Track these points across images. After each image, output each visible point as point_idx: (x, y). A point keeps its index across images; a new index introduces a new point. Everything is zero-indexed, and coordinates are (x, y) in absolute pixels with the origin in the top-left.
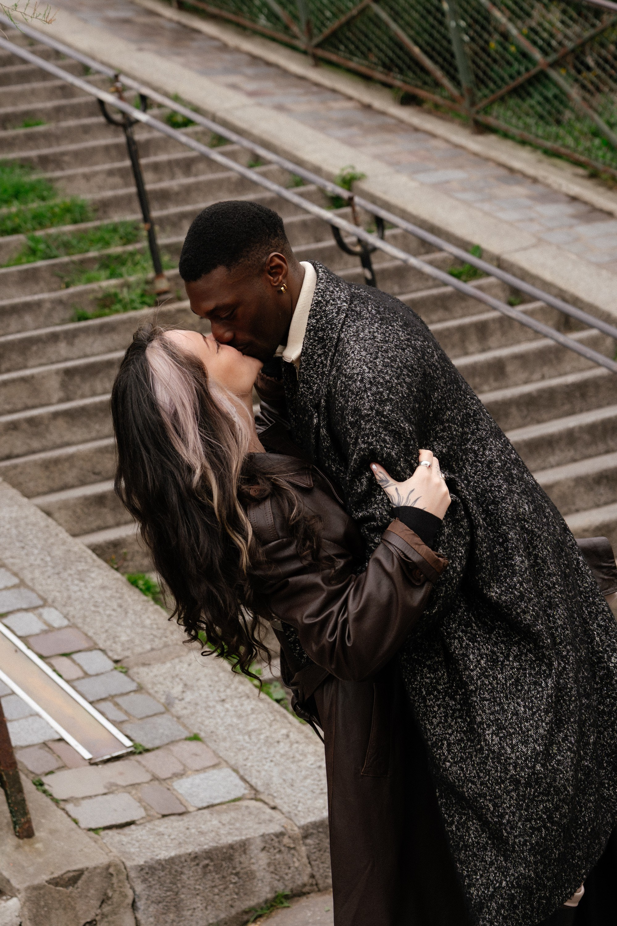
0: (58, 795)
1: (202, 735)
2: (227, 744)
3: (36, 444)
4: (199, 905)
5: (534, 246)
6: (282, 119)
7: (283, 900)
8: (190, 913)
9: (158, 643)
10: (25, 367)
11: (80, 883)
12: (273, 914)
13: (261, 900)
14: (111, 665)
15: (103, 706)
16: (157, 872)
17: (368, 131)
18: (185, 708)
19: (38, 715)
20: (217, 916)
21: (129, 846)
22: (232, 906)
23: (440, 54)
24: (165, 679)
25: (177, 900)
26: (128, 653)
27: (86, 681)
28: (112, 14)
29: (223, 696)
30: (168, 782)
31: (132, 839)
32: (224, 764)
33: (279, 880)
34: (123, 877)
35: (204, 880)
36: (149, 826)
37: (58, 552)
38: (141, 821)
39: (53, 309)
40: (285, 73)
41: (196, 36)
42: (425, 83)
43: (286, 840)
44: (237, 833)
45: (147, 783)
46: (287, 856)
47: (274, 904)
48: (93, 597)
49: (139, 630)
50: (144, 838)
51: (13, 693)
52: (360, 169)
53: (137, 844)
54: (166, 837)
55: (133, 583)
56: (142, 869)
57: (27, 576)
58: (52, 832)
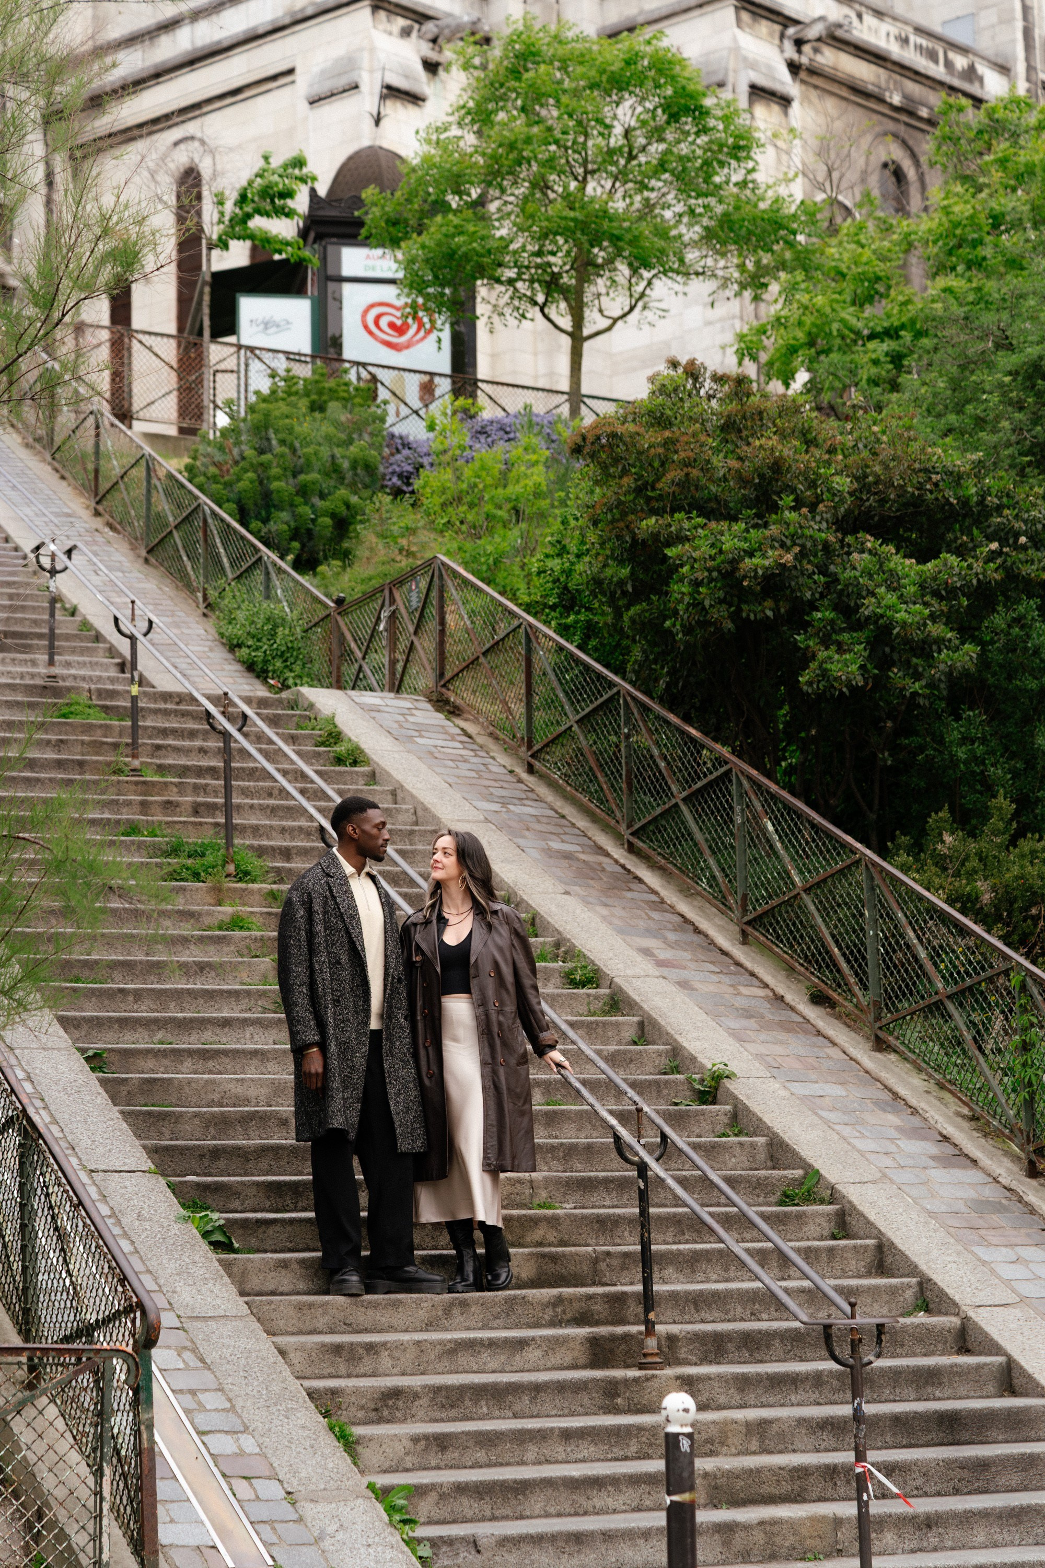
3: (302, 1285)
5: (873, 1182)
6: (680, 997)
9: (332, 1485)
14: (283, 1494)
15: (260, 1527)
17: (766, 1026)
18: (333, 1545)
19: (202, 1523)
23: (856, 960)
24: (325, 1517)
26: (302, 1488)
27: (256, 1504)
28: (556, 845)
29: (370, 1541)
37: (275, 1388)
40: (711, 943)
41: (635, 886)
42: (839, 986)
48: (291, 1433)
49: (320, 1471)
51: (188, 1500)
52: (733, 1067)
55: (331, 1429)
57: (239, 1403)
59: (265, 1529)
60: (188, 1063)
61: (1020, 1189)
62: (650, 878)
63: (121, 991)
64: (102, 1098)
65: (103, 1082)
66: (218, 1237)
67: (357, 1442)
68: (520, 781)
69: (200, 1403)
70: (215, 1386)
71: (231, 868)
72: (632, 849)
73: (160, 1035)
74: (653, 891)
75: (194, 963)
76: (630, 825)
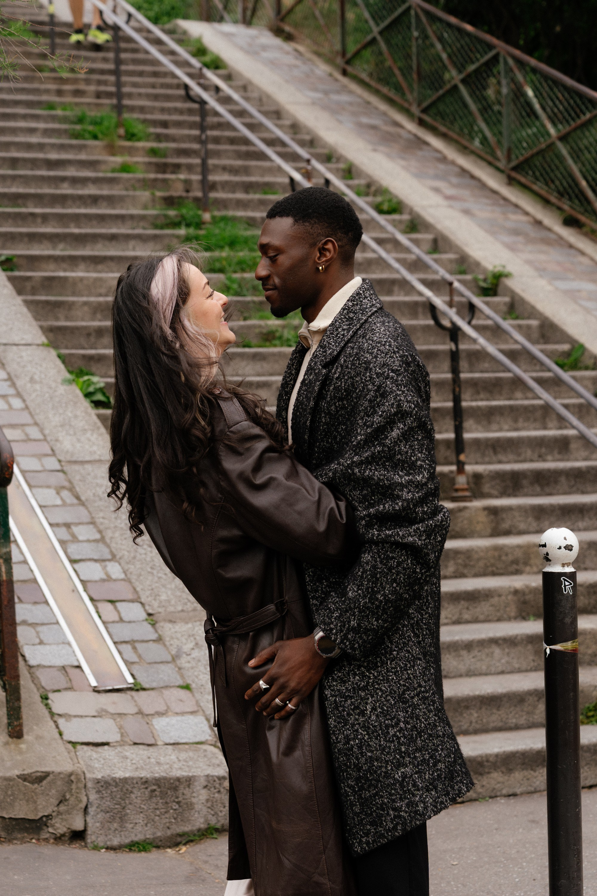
0: (55, 710)
1: (193, 686)
4: (141, 821)
6: (465, 220)
7: (213, 832)
8: (131, 826)
9: (189, 607)
11: (44, 783)
12: (202, 841)
13: (194, 828)
14: (144, 616)
15: (123, 647)
16: (110, 787)
17: (530, 241)
18: (189, 662)
19: (69, 644)
20: (154, 833)
21: (96, 761)
22: (168, 828)
24: (182, 636)
25: (123, 813)
26: (160, 610)
27: (119, 625)
28: (365, 120)
30: (150, 717)
31: (100, 757)
32: (201, 712)
33: (213, 815)
34: (81, 785)
35: (149, 802)
36: (119, 749)
38: (115, 744)
40: (483, 186)
41: (425, 147)
42: (586, 211)
44: (187, 769)
45: (132, 715)
46: (224, 797)
47: (205, 833)
48: (153, 561)
49: (179, 593)
50: (110, 758)
51: (57, 623)
52: (509, 268)
53: (102, 762)
54: (129, 760)
56: (98, 782)
57: (108, 534)
58: (38, 738)
59: (127, 649)
60: (82, 266)
62: (435, 142)
63: (33, 215)
64: (8, 289)
65: (11, 279)
66: (99, 397)
68: (336, 80)
69: (74, 536)
70: (88, 520)
71: (122, 131)
72: (421, 123)
73: (61, 246)
74: (437, 151)
75: (90, 196)
76: (419, 105)
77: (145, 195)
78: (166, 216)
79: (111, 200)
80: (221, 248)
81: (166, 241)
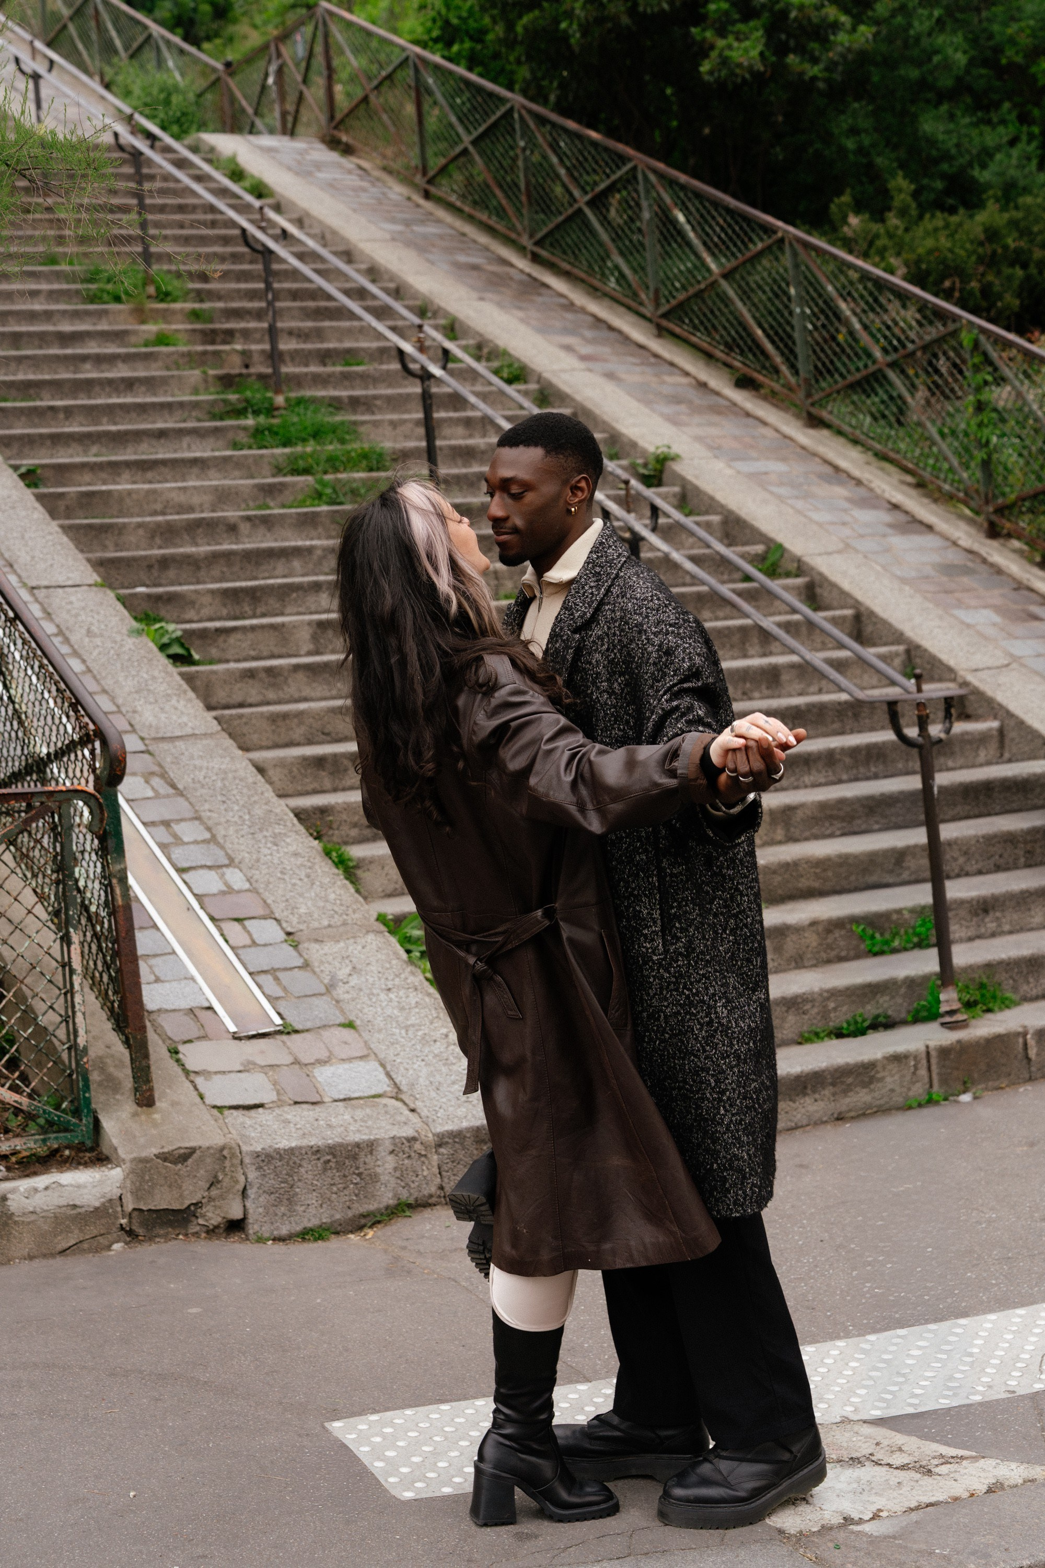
0: (190, 1066)
1: (358, 1023)
2: (381, 1036)
3: (271, 695)
4: (314, 1202)
5: (839, 552)
6: (610, 387)
7: (406, 1208)
8: (303, 1208)
9: (337, 920)
10: (282, 614)
11: (190, 1161)
12: (392, 1221)
13: (382, 1206)
14: (282, 936)
15: (262, 978)
16: (274, 1161)
17: (696, 410)
18: (348, 992)
19: (193, 979)
20: (332, 1216)
21: (251, 1129)
22: (349, 1208)
23: (781, 339)
24: (334, 959)
25: (292, 1193)
26: (301, 927)
27: (253, 949)
28: (462, 258)
29: (390, 984)
30: (310, 1067)
31: (256, 1123)
32: (373, 1057)
33: (404, 1187)
34: (237, 1162)
35: (323, 1177)
36: (277, 1111)
37: (258, 811)
38: (271, 1105)
39: (324, 557)
40: (626, 339)
41: (544, 291)
42: (764, 367)
43: (417, 1146)
44: (366, 1131)
45: (287, 1065)
46: (416, 1164)
47: (395, 1211)
48: (282, 863)
49: (321, 904)
50: (269, 1123)
51: (174, 952)
52: (676, 449)
53: (260, 1129)
54: (292, 1125)
55: (328, 853)
56: (258, 1156)
57: (220, 832)
58: (174, 1104)
59: (266, 980)
60: (126, 475)
61: (983, 551)
62: (558, 284)
63: (52, 408)
64: (39, 513)
65: (40, 498)
66: (176, 649)
67: (357, 867)
68: (418, 206)
69: (175, 836)
70: (190, 814)
71: (151, 290)
72: (536, 259)
73: (94, 449)
74: (561, 295)
75: (123, 380)
76: (531, 236)
77: (194, 375)
78: (225, 401)
79: (150, 383)
80: (304, 440)
81: (230, 435)
